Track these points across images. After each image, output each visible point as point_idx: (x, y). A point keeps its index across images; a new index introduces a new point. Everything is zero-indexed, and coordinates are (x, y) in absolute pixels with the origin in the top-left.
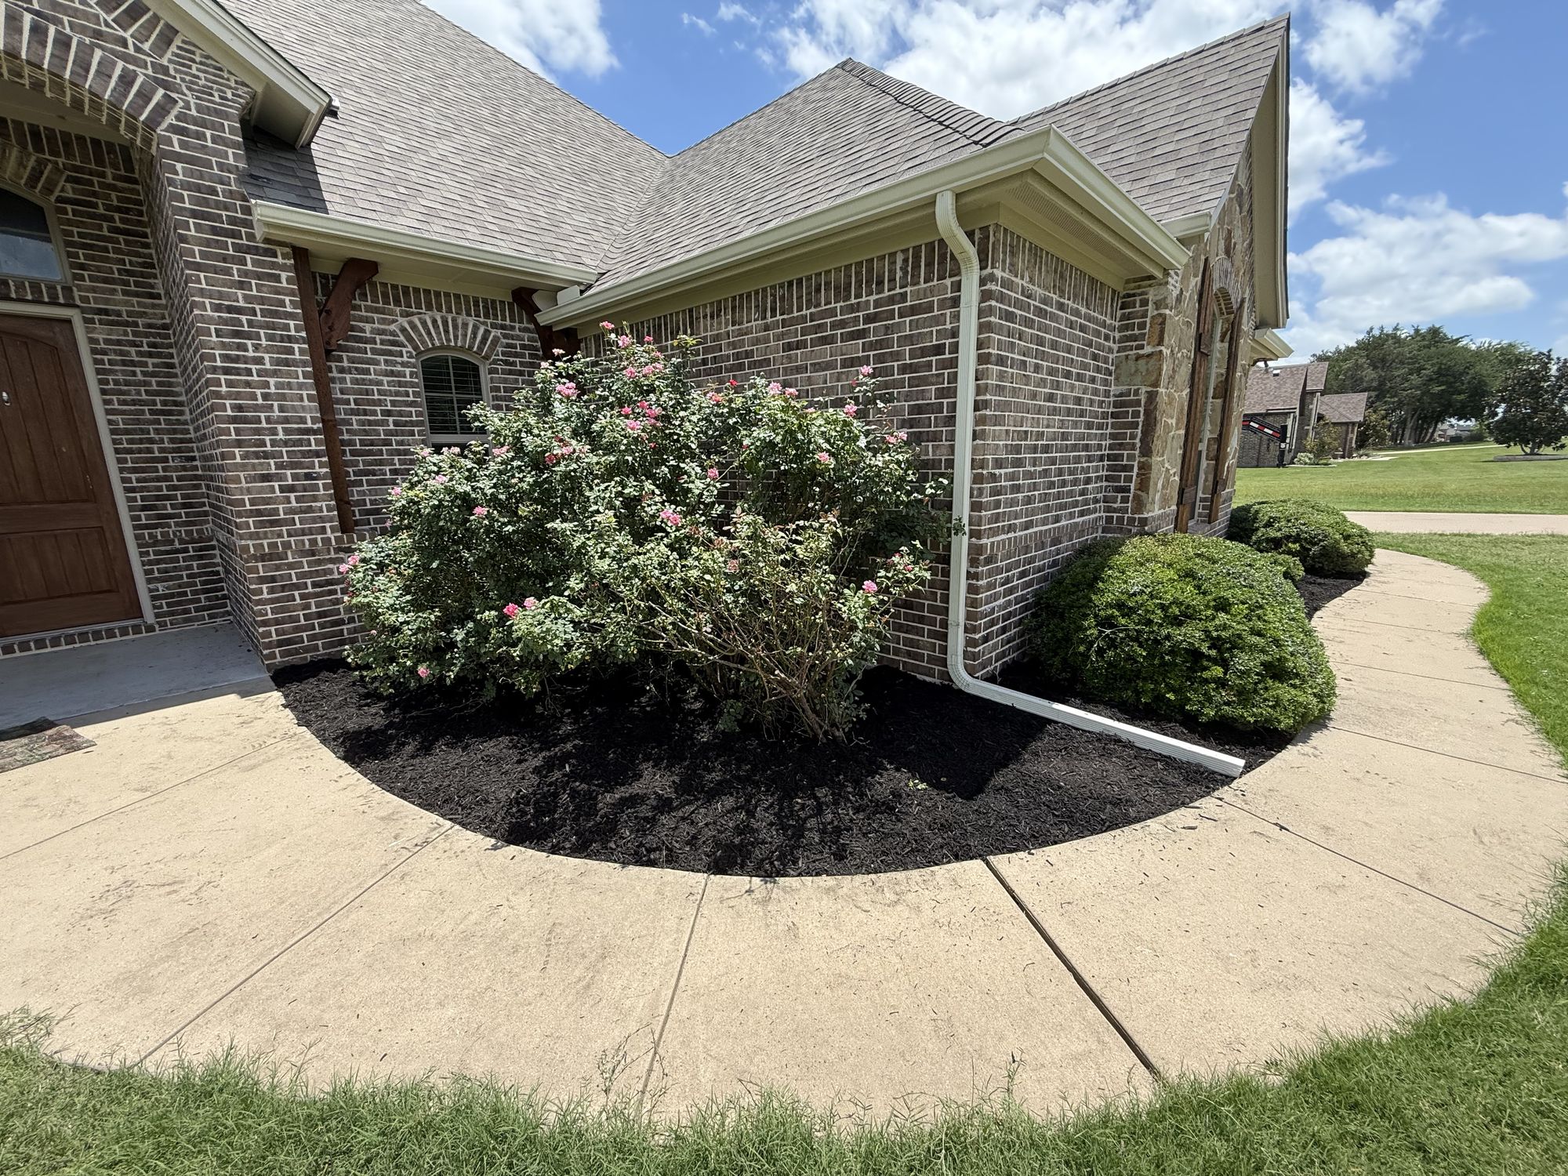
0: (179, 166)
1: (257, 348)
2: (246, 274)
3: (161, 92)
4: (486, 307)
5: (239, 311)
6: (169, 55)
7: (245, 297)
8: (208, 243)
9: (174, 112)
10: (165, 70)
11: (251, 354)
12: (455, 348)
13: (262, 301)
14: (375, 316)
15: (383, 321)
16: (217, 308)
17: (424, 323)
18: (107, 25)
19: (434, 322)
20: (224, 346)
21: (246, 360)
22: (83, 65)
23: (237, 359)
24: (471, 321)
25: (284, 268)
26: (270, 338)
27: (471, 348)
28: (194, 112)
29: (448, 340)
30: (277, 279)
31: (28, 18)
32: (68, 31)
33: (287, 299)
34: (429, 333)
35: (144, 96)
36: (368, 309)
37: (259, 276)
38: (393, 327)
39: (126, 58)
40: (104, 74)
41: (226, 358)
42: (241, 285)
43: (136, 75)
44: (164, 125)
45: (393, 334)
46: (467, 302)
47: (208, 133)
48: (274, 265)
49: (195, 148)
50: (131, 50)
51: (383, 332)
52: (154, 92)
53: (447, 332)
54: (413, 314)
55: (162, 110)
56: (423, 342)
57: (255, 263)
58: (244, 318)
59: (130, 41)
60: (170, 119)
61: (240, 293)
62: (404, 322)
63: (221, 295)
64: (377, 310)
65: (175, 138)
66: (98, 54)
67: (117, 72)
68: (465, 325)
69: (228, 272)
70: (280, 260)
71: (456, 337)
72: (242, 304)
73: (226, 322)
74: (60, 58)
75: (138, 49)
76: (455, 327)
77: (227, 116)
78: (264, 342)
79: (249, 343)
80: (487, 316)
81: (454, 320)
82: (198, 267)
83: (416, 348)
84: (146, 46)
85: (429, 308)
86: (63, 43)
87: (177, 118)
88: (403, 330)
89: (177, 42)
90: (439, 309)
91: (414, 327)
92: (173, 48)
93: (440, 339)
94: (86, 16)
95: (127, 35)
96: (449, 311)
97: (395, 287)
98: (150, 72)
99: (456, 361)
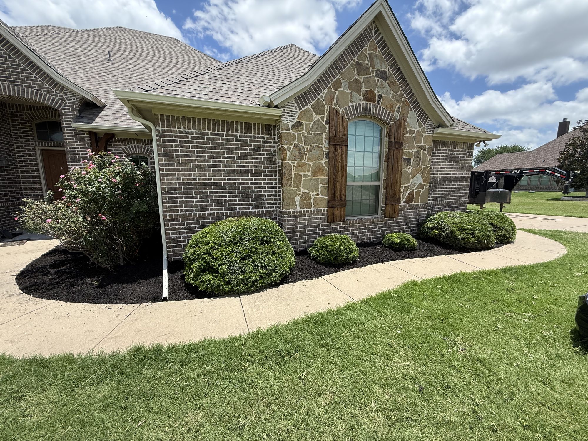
0: (63, 117)
1: (79, 156)
2: (77, 139)
3: (60, 101)
4: (148, 142)
5: (75, 148)
6: (63, 93)
7: (77, 145)
8: (69, 133)
9: (63, 105)
10: (62, 96)
11: (77, 158)
12: (139, 153)
13: (81, 145)
14: (116, 146)
15: (117, 148)
16: (70, 148)
17: (129, 147)
18: (50, 89)
19: (132, 147)
20: (71, 156)
21: (76, 160)
22: (45, 99)
23: (74, 159)
24: (143, 146)
25: (86, 137)
26: (82, 154)
27: (143, 153)
28: (67, 104)
29: (136, 151)
30: (84, 140)
31: (35, 91)
32: (42, 92)
33: (87, 144)
34: (131, 150)
35: (57, 103)
36: (114, 145)
37: (80, 140)
38: (120, 149)
39: (54, 95)
40: (49, 100)
41: (71, 159)
42: (76, 142)
43: (55, 98)
44: (61, 108)
45: (120, 151)
46: (142, 141)
47: (70, 108)
48: (84, 137)
49: (67, 112)
50: (55, 93)
51: (118, 150)
52: (59, 101)
53: (136, 149)
54: (126, 145)
55: (60, 105)
56: (129, 152)
57: (79, 137)
58: (76, 150)
59: (55, 91)
60: (62, 107)
61: (75, 144)
62: (123, 147)
63: (71, 145)
64: (116, 145)
65: (63, 111)
66: (48, 95)
67: (52, 98)
68: (142, 147)
69: (73, 139)
70: (85, 135)
71: (139, 150)
72: (76, 146)
73: (72, 151)
74: (40, 98)
75: (56, 93)
76: (138, 148)
77: (74, 104)
78: (81, 155)
79: (77, 155)
80: (148, 144)
81: (138, 146)
82: (66, 139)
83: (126, 154)
84: (58, 92)
85: (131, 143)
86: (41, 95)
87: (64, 106)
88: (123, 149)
89: (65, 89)
90: (134, 143)
91: (126, 148)
92: (64, 91)
93: (134, 151)
94: (46, 88)
95: (54, 90)
96: (137, 143)
97: (121, 139)
98: (58, 97)
99: (141, 157)
